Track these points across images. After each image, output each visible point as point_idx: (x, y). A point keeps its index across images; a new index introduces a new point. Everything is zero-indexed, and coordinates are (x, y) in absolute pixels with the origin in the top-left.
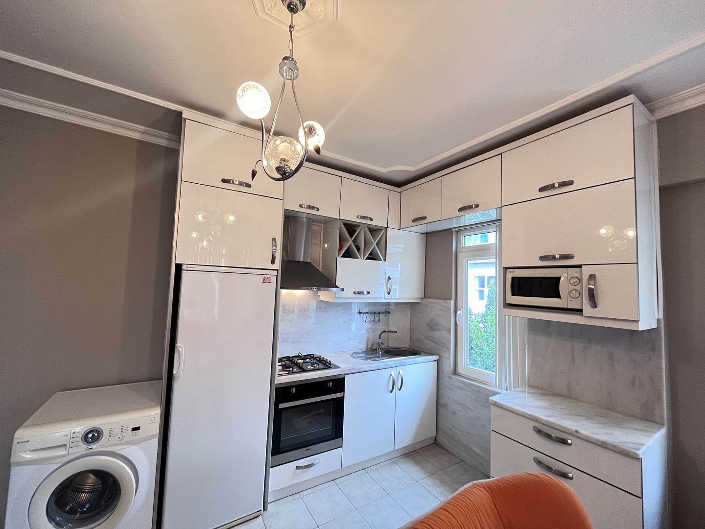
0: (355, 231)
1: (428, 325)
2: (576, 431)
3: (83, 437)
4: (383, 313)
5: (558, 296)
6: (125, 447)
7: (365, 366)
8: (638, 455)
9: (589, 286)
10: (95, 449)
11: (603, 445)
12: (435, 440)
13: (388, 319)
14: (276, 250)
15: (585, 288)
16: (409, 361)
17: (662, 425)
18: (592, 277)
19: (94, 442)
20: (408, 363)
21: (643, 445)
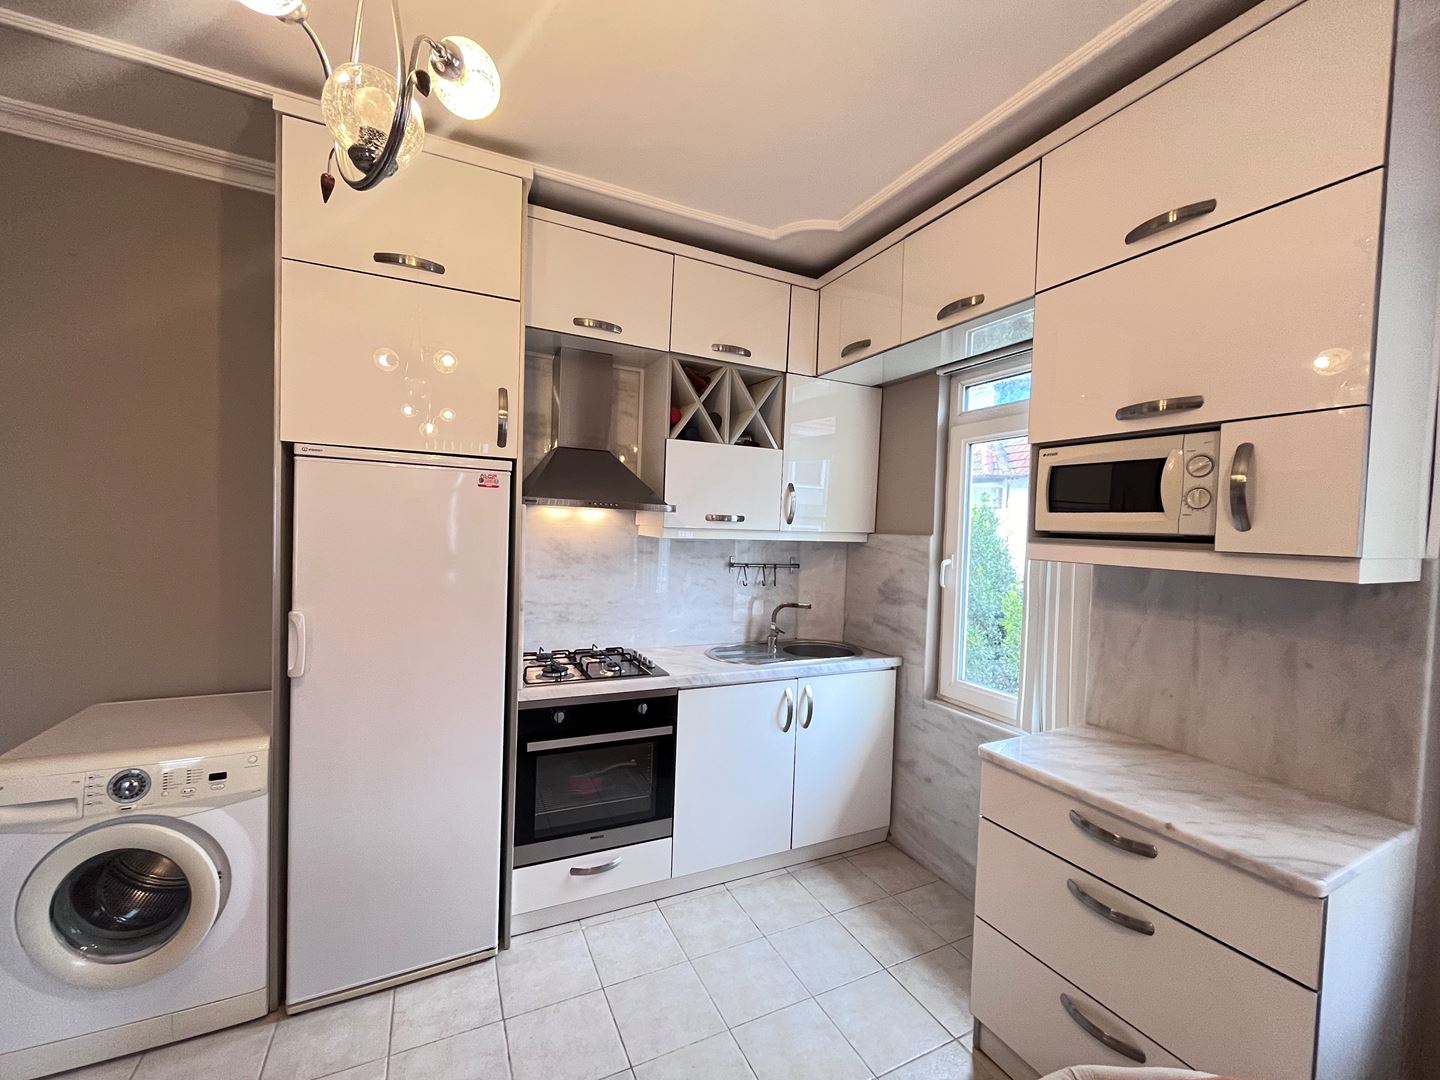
0: (708, 381)
1: (880, 591)
2: (1168, 826)
3: (111, 786)
4: (784, 566)
5: (1157, 506)
6: (196, 809)
7: (723, 674)
8: (1315, 889)
9: (1234, 477)
10: (136, 809)
11: (1230, 861)
12: (889, 834)
13: (796, 579)
14: (506, 415)
15: (1224, 482)
16: (828, 667)
17: (1408, 822)
18: (1245, 452)
19: (132, 797)
20: (826, 671)
21: (1337, 867)
